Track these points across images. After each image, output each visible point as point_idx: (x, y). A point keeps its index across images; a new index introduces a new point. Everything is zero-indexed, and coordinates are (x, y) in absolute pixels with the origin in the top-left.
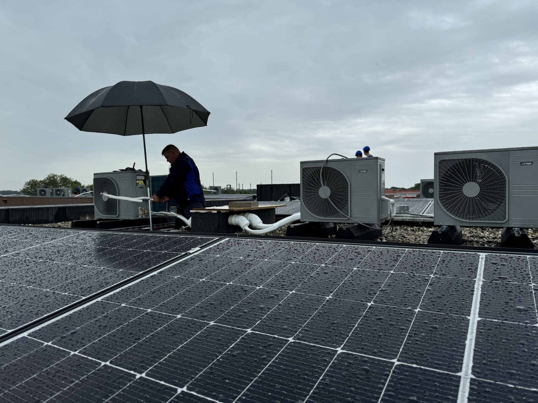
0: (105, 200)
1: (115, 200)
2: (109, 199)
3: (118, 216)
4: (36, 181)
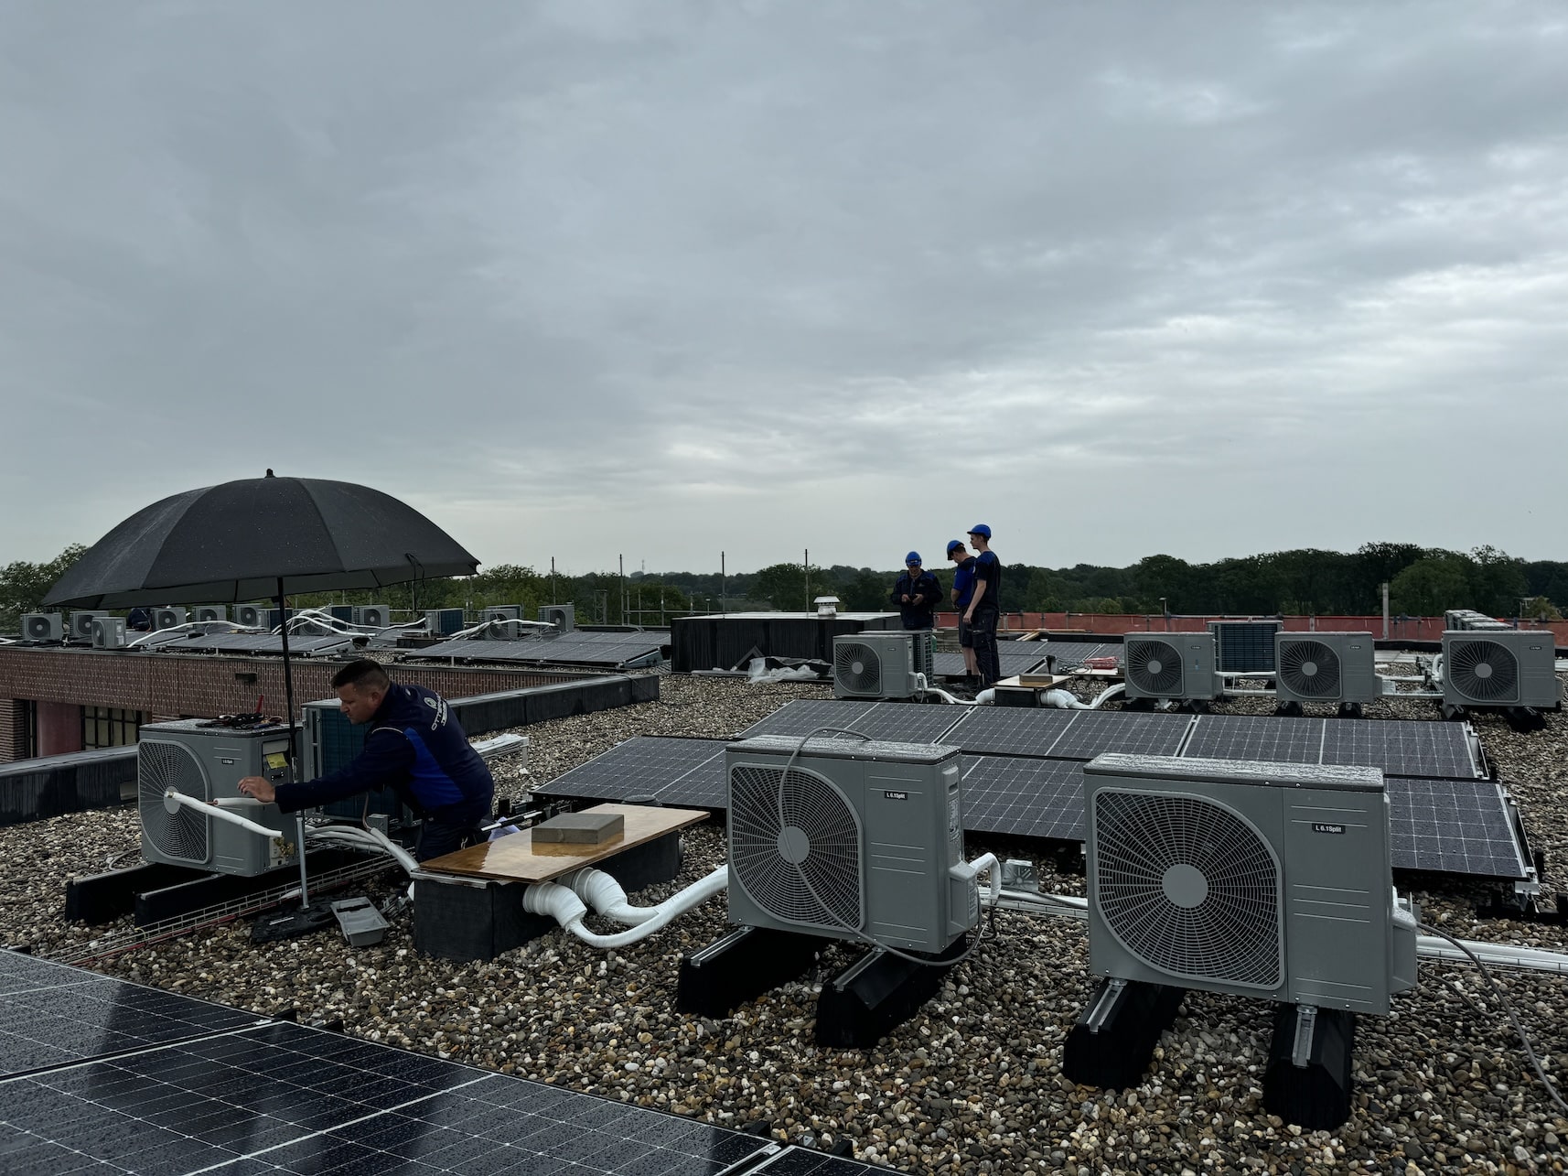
0: (174, 810)
1: (201, 815)
2: (184, 806)
3: (208, 863)
4: (29, 566)
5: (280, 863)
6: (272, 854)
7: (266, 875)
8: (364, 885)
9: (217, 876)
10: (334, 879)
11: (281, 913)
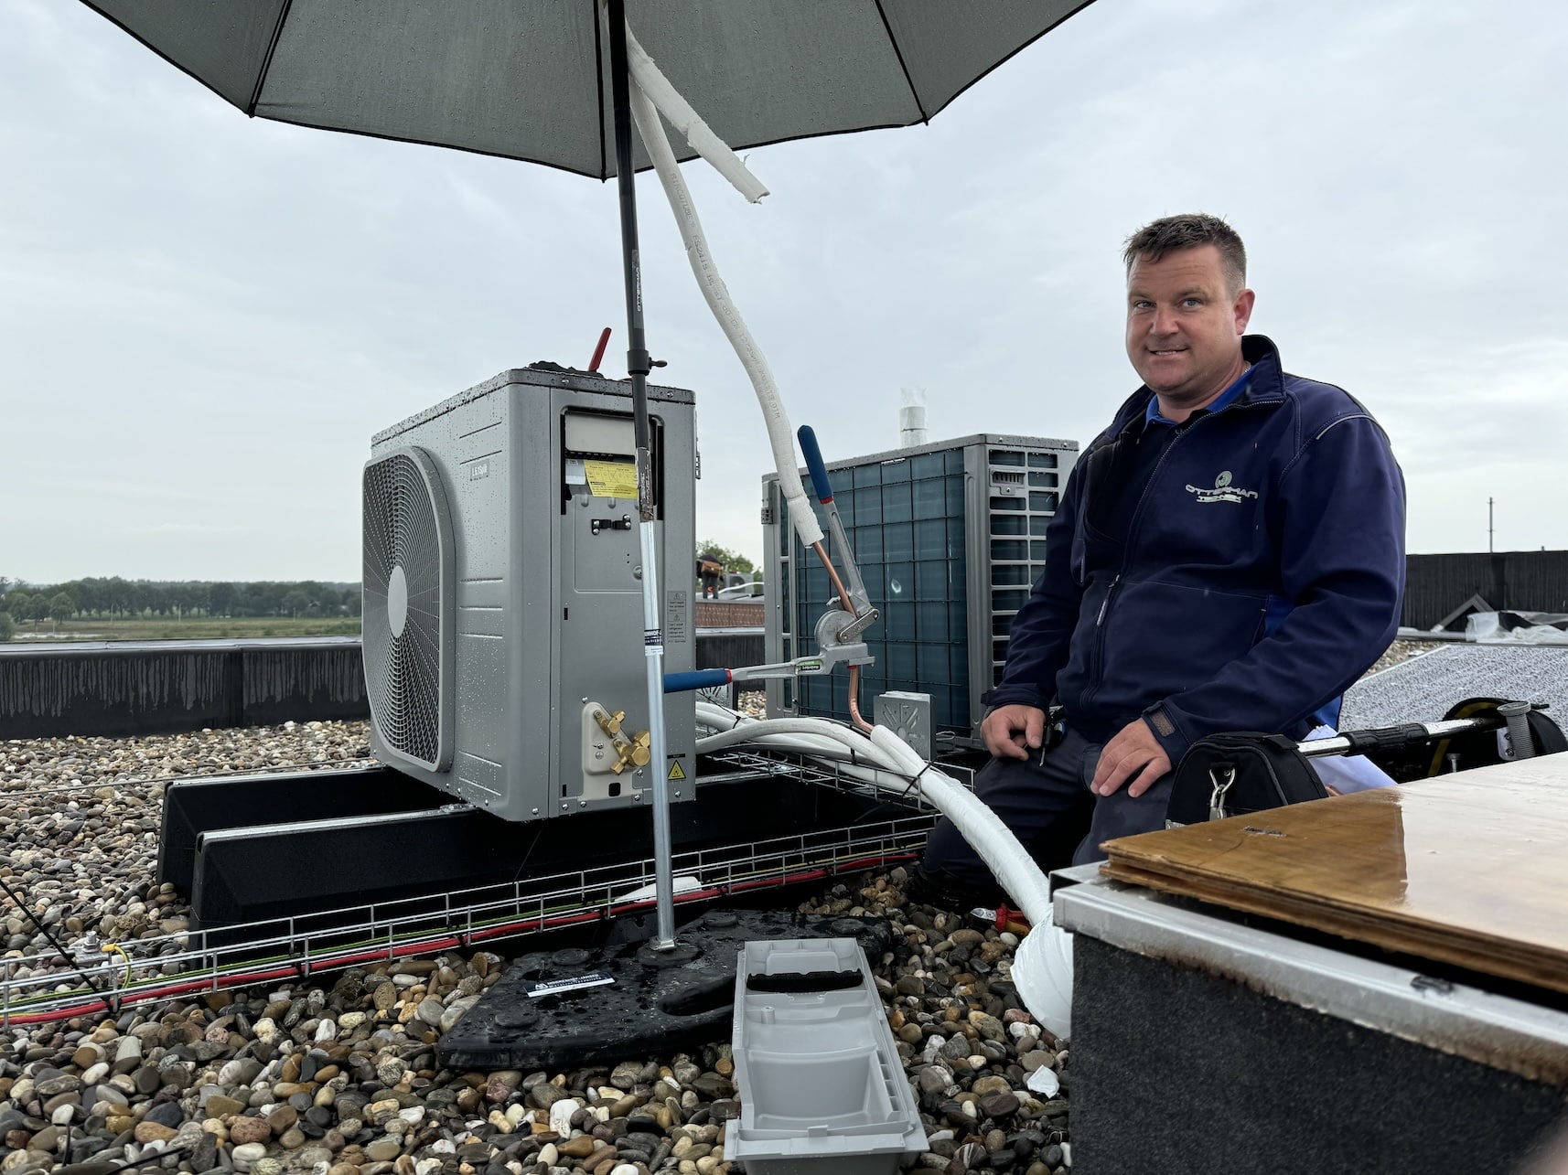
3: (443, 770)
5: (615, 789)
6: (590, 761)
7: (563, 820)
8: (865, 892)
9: (450, 809)
10: (777, 863)
11: (585, 954)
